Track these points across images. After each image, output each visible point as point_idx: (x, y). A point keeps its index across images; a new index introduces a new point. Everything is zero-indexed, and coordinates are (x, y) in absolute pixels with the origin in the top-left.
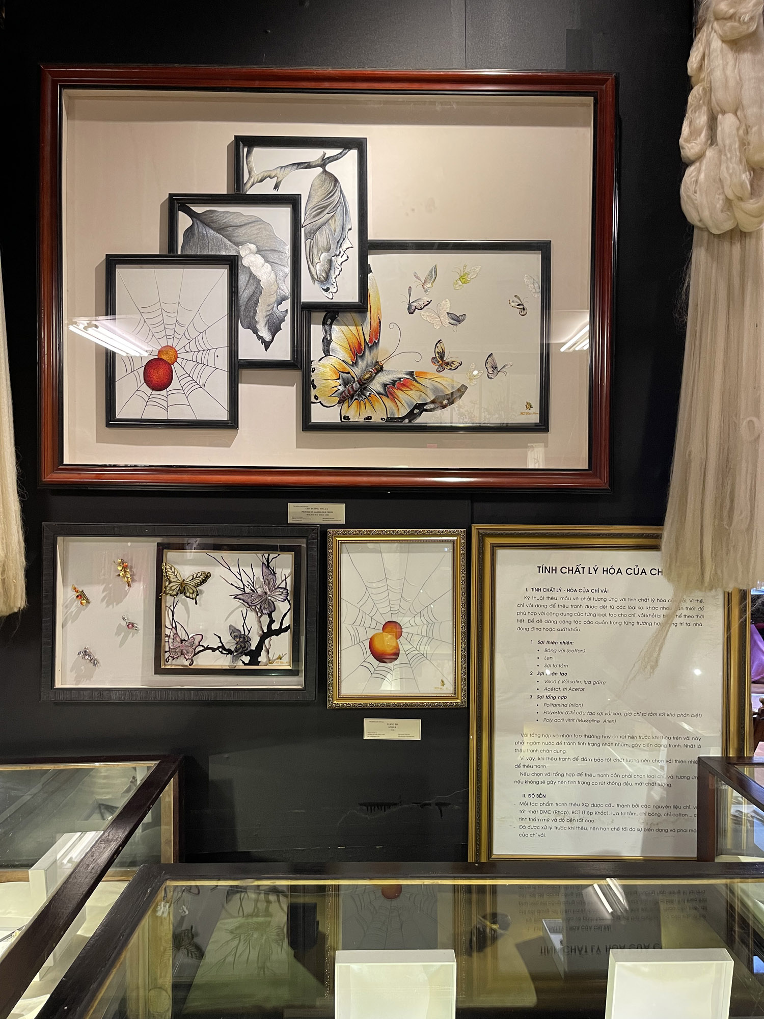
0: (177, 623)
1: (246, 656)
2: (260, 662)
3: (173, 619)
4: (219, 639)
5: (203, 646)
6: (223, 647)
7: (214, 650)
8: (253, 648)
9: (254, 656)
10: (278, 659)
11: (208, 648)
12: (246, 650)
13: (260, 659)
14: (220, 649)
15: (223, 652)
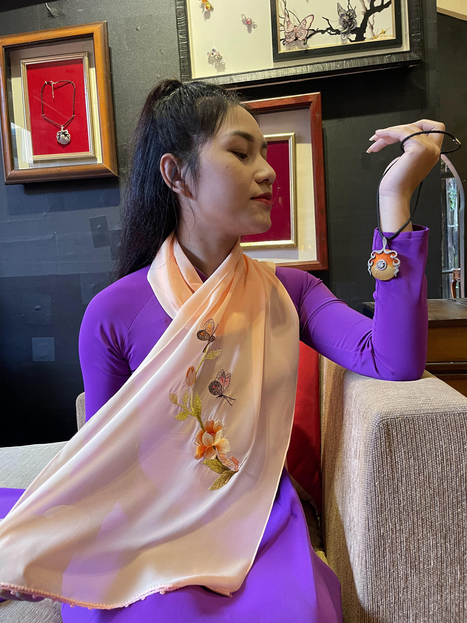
0: (288, 12)
1: (352, 34)
2: (365, 38)
3: (285, 8)
4: (327, 21)
5: (313, 30)
6: (331, 28)
7: (323, 32)
8: (359, 26)
9: (360, 32)
10: (381, 33)
11: (318, 31)
12: (351, 28)
13: (365, 35)
14: (329, 31)
15: (332, 33)
